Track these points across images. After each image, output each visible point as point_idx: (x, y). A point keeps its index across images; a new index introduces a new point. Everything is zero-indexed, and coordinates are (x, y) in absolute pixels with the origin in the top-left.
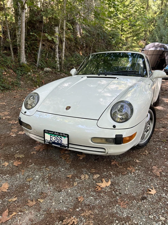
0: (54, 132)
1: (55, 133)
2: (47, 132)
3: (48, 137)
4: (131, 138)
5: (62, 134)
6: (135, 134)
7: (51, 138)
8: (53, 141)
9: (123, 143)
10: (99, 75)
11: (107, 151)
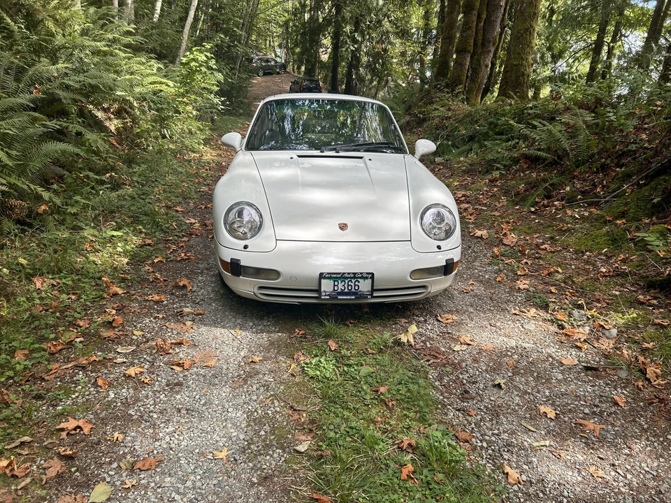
0: (344, 273)
1: (346, 275)
2: (327, 276)
7: (335, 285)
8: (339, 290)
10: (321, 152)
11: (430, 290)
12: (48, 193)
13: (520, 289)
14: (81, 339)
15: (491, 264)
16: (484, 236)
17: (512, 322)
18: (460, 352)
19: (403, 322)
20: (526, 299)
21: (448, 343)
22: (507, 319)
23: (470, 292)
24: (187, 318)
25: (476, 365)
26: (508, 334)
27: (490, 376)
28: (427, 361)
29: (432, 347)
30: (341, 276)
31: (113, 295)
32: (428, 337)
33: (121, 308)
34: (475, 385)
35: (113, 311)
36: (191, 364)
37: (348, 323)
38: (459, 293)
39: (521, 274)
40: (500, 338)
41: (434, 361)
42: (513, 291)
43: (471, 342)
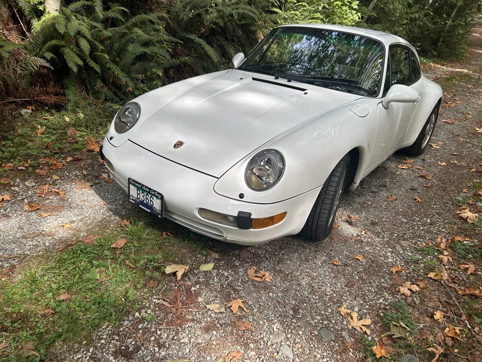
0: (143, 185)
1: (144, 188)
2: (132, 182)
3: (133, 191)
4: (270, 221)
5: (154, 191)
6: (283, 215)
7: (138, 194)
8: (141, 199)
9: (252, 228)
10: (276, 79)
11: (225, 236)
12: (127, 79)
13: (399, 291)
14: (24, 168)
15: (420, 251)
16: (470, 219)
17: (321, 318)
18: (210, 312)
19: (213, 256)
20: (386, 305)
21: (216, 297)
22: (323, 312)
23: (340, 266)
24: (97, 181)
25: (199, 333)
26: (292, 327)
27: (189, 352)
28: (159, 299)
29: (194, 291)
30: (141, 187)
31: (89, 151)
32: (208, 281)
33: (78, 160)
34: (157, 349)
35: (69, 159)
36: (38, 209)
37: (164, 233)
38: (326, 261)
39: (433, 277)
40: (276, 324)
41: (165, 303)
42: (389, 289)
43: (237, 309)
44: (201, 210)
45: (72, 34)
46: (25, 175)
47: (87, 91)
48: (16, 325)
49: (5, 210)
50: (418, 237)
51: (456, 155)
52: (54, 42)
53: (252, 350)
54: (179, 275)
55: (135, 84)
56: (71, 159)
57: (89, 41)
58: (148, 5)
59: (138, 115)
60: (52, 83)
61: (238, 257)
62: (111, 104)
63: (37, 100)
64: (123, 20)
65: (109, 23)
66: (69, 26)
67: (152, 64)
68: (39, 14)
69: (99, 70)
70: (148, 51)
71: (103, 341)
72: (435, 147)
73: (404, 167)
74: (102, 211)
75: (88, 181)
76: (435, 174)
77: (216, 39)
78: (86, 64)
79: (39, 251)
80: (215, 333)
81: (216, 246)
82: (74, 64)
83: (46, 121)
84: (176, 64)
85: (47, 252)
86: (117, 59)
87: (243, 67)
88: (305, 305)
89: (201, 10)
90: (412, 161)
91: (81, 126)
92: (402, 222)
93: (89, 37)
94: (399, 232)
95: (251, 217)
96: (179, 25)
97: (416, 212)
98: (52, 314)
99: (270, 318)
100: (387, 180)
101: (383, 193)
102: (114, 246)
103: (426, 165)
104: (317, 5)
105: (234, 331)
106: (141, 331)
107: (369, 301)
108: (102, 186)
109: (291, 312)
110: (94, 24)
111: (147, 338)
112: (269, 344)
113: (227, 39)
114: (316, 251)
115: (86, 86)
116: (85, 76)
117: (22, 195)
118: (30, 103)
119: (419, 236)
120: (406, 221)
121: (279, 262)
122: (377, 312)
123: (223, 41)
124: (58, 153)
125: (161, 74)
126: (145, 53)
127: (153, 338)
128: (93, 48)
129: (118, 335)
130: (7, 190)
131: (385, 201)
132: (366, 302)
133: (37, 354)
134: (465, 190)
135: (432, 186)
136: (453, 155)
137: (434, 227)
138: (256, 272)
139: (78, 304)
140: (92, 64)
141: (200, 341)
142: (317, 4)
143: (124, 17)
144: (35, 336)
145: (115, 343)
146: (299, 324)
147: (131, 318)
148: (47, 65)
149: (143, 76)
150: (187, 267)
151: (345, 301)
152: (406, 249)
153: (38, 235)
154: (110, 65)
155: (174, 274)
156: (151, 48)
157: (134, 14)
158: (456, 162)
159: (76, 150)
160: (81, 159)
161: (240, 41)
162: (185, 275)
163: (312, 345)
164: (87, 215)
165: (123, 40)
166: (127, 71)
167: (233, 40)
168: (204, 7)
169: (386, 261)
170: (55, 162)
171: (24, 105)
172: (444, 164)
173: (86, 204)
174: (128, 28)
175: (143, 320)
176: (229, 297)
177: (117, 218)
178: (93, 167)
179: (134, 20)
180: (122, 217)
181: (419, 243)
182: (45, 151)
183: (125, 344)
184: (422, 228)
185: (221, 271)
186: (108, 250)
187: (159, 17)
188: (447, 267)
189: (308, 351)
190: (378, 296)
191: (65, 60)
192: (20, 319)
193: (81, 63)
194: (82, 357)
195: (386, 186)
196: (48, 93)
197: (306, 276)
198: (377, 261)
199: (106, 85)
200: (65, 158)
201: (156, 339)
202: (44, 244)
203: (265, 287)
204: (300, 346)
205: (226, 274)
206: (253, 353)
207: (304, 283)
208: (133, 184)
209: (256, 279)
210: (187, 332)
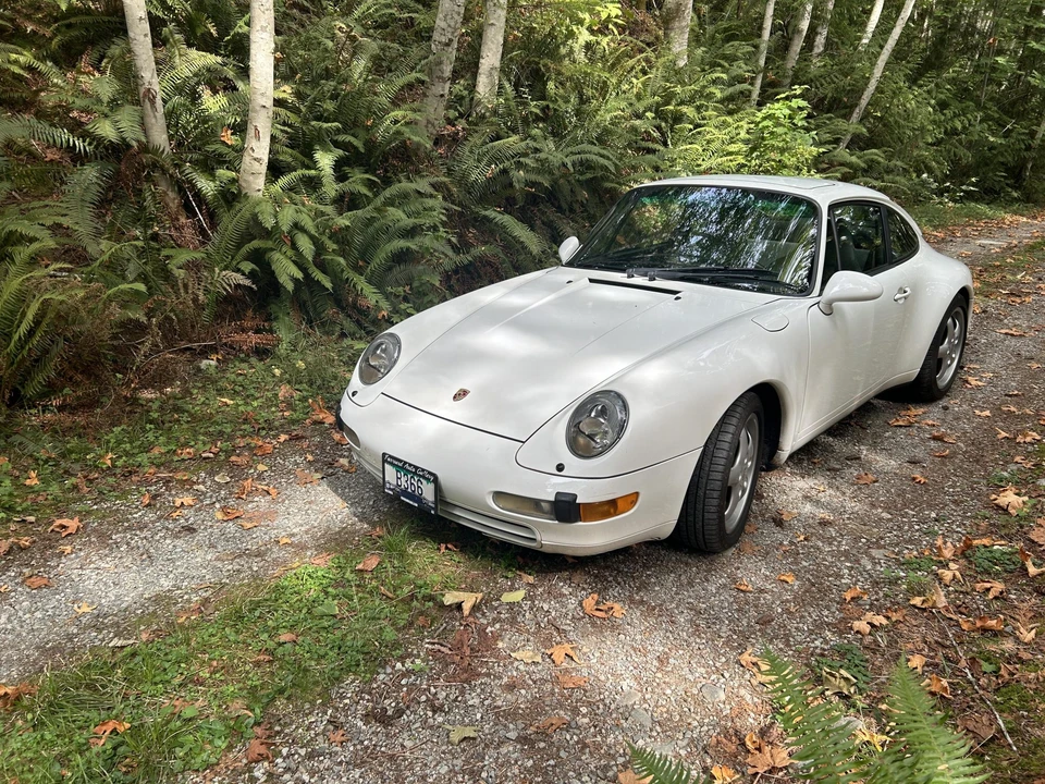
0: (406, 463)
1: (408, 466)
3: (390, 472)
4: (610, 508)
5: (423, 470)
6: (633, 498)
9: (580, 520)
10: (629, 277)
11: (538, 538)
12: (380, 296)
13: (851, 628)
14: (211, 455)
15: (903, 564)
16: (1014, 508)
17: (707, 672)
18: (516, 663)
19: (525, 580)
20: (825, 650)
21: (528, 641)
22: (711, 662)
23: (751, 592)
24: (331, 471)
25: (498, 693)
26: (655, 684)
27: (482, 718)
28: (434, 644)
29: (492, 632)
30: (402, 466)
31: (315, 423)
32: (514, 618)
33: (298, 438)
34: (430, 714)
35: (283, 437)
36: (237, 517)
37: (443, 546)
38: (725, 585)
39: (919, 605)
40: (628, 681)
41: (442, 649)
42: (835, 626)
43: (562, 659)
44: (498, 495)
45: (285, 228)
46: (212, 465)
47: (310, 322)
48: (218, 675)
49: (187, 520)
50: (907, 542)
51: (1016, 395)
52: (256, 244)
53: (584, 716)
54: (467, 607)
55: (392, 304)
56: (287, 437)
57: (312, 237)
58: (413, 164)
59: (396, 355)
60: (250, 313)
61: (568, 582)
62: (352, 342)
63: (225, 344)
64: (370, 194)
65: (346, 202)
66: (280, 216)
67: (421, 267)
68: (230, 199)
69: (329, 285)
70: (412, 245)
71: (347, 701)
72: (973, 383)
73: (901, 423)
74: (339, 517)
75: (316, 471)
76: (965, 433)
77: (538, 210)
78: (307, 275)
79: (243, 579)
80: (523, 692)
81: (530, 565)
82: (287, 278)
83: (241, 378)
84: (466, 262)
85: (255, 579)
86: (361, 263)
87: (576, 262)
88: (681, 652)
89: (507, 164)
90: (920, 411)
91: (301, 383)
92: (881, 519)
93: (313, 232)
94: (871, 535)
95: (578, 501)
96: (470, 193)
97: (912, 502)
98: (269, 661)
99: (619, 672)
100: (862, 447)
101: (852, 470)
102: (360, 567)
103: (950, 417)
104: (736, 129)
105: (556, 690)
106: (405, 689)
107: (795, 645)
108: (339, 478)
109: (655, 663)
110: (322, 208)
111: (414, 698)
112: (613, 707)
113: (560, 209)
114: (709, 571)
115: (307, 313)
116: (305, 295)
117: (211, 497)
118: (214, 349)
119: (910, 541)
120: (890, 516)
121: (639, 589)
122: (807, 659)
123: (551, 214)
124: (264, 429)
125: (437, 284)
126: (408, 249)
127: (423, 698)
128: (320, 248)
129: (370, 694)
130: (188, 490)
131: (853, 484)
132: (790, 646)
133: (251, 714)
134: (1018, 459)
135: (953, 455)
136: (1010, 396)
137: (943, 525)
138: (597, 603)
139: (307, 648)
140: (318, 275)
141: (499, 703)
142: (735, 126)
143: (370, 189)
144: (246, 691)
145: (365, 704)
146: (667, 680)
147: (389, 670)
148: (247, 282)
149: (407, 288)
150: (480, 595)
151: (753, 645)
152: (880, 563)
153: (240, 556)
154: (349, 274)
155: (459, 606)
156: (418, 239)
157: (387, 182)
158: (1012, 409)
159: (293, 422)
160: (303, 437)
161: (586, 211)
162: (475, 608)
163: (686, 709)
164: (316, 525)
165: (371, 230)
166: (378, 282)
167: (572, 210)
168: (513, 157)
169: (838, 583)
170: (260, 443)
171: (205, 353)
172: (987, 413)
173: (314, 507)
174: (377, 210)
175: (408, 673)
176: (550, 641)
177: (366, 526)
178: (323, 449)
179: (388, 193)
180: (373, 525)
181: (906, 551)
182: (243, 427)
183: (380, 706)
184: (917, 527)
185: (537, 602)
186: (352, 572)
187: (431, 184)
188: (951, 589)
189: (678, 717)
190: (814, 637)
191: (273, 272)
192: (223, 668)
193: (299, 275)
194: (316, 721)
195: (859, 458)
196: (244, 331)
197: (688, 608)
198: (821, 584)
199: (343, 309)
200: (276, 437)
201: (428, 699)
202: (250, 568)
203: (613, 626)
204: (665, 709)
205: (546, 607)
206: (586, 720)
207: (682, 620)
208: (390, 463)
209: (598, 614)
210: (479, 690)
